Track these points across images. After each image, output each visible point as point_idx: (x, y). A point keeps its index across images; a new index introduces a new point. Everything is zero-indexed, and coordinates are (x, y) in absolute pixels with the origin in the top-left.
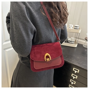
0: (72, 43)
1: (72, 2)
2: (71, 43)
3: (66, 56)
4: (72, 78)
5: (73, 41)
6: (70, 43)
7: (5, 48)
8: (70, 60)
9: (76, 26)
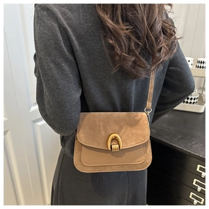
0: (193, 101)
1: (189, 5)
2: (191, 103)
3: (179, 137)
4: (195, 189)
5: (193, 98)
6: (187, 102)
7: (34, 119)
8: (189, 145)
9: (201, 59)
